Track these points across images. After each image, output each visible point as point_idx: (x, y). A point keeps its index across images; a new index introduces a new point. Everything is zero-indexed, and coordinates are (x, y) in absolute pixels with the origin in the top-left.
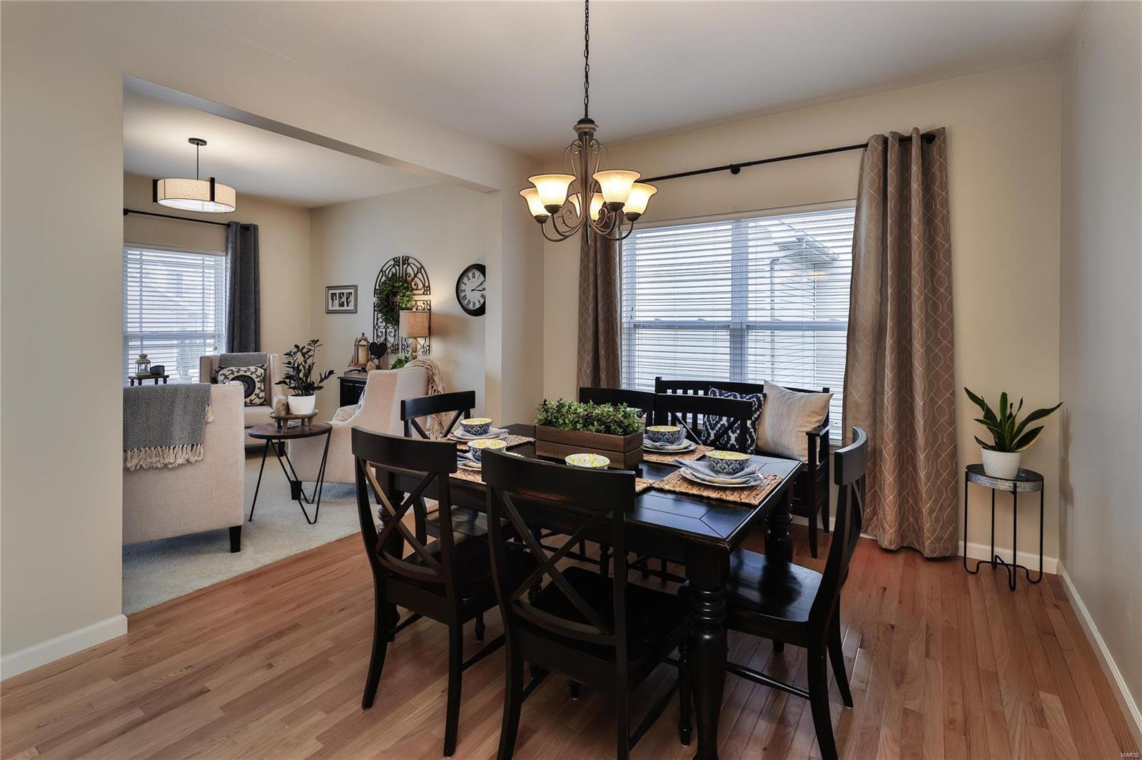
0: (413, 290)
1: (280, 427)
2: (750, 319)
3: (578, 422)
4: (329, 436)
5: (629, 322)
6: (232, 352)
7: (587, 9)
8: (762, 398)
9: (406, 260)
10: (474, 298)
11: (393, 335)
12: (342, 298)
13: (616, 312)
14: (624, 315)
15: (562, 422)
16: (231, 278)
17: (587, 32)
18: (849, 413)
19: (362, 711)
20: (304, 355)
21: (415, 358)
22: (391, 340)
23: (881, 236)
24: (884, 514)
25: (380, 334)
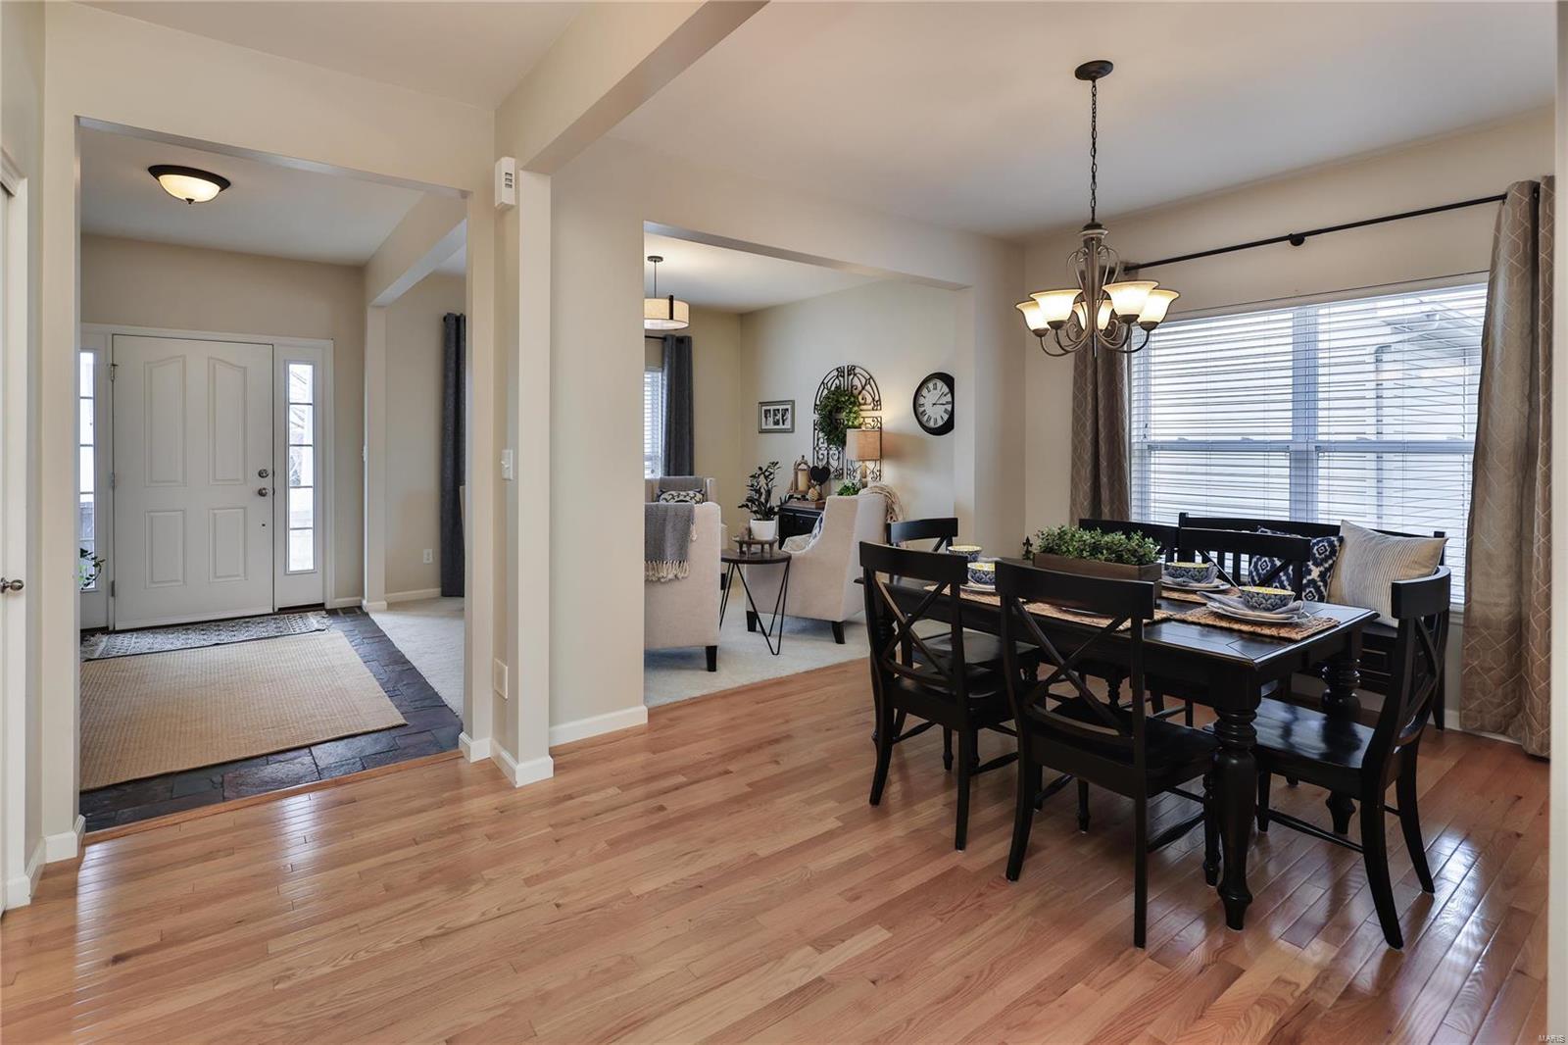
0: (860, 404)
1: (742, 552)
2: (1321, 438)
3: (1084, 550)
4: (788, 565)
5: (1142, 442)
6: (669, 475)
7: (1094, 104)
8: (1336, 543)
9: (852, 370)
10: (935, 413)
11: (836, 457)
12: (778, 415)
13: (1124, 430)
14: (1134, 433)
15: (1065, 549)
16: (667, 395)
17: (1094, 129)
18: (1474, 567)
19: (870, 806)
20: (766, 477)
21: (865, 486)
22: (834, 463)
23: (1529, 322)
24: (1532, 708)
25: (821, 457)
